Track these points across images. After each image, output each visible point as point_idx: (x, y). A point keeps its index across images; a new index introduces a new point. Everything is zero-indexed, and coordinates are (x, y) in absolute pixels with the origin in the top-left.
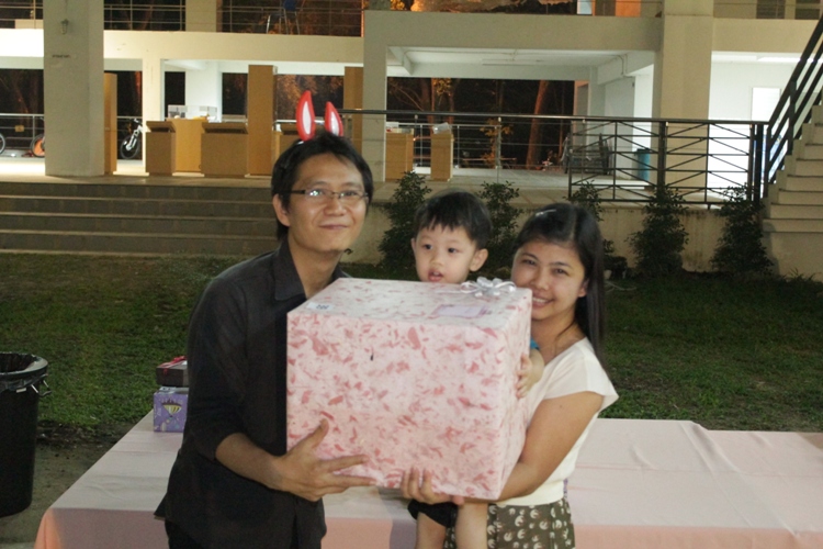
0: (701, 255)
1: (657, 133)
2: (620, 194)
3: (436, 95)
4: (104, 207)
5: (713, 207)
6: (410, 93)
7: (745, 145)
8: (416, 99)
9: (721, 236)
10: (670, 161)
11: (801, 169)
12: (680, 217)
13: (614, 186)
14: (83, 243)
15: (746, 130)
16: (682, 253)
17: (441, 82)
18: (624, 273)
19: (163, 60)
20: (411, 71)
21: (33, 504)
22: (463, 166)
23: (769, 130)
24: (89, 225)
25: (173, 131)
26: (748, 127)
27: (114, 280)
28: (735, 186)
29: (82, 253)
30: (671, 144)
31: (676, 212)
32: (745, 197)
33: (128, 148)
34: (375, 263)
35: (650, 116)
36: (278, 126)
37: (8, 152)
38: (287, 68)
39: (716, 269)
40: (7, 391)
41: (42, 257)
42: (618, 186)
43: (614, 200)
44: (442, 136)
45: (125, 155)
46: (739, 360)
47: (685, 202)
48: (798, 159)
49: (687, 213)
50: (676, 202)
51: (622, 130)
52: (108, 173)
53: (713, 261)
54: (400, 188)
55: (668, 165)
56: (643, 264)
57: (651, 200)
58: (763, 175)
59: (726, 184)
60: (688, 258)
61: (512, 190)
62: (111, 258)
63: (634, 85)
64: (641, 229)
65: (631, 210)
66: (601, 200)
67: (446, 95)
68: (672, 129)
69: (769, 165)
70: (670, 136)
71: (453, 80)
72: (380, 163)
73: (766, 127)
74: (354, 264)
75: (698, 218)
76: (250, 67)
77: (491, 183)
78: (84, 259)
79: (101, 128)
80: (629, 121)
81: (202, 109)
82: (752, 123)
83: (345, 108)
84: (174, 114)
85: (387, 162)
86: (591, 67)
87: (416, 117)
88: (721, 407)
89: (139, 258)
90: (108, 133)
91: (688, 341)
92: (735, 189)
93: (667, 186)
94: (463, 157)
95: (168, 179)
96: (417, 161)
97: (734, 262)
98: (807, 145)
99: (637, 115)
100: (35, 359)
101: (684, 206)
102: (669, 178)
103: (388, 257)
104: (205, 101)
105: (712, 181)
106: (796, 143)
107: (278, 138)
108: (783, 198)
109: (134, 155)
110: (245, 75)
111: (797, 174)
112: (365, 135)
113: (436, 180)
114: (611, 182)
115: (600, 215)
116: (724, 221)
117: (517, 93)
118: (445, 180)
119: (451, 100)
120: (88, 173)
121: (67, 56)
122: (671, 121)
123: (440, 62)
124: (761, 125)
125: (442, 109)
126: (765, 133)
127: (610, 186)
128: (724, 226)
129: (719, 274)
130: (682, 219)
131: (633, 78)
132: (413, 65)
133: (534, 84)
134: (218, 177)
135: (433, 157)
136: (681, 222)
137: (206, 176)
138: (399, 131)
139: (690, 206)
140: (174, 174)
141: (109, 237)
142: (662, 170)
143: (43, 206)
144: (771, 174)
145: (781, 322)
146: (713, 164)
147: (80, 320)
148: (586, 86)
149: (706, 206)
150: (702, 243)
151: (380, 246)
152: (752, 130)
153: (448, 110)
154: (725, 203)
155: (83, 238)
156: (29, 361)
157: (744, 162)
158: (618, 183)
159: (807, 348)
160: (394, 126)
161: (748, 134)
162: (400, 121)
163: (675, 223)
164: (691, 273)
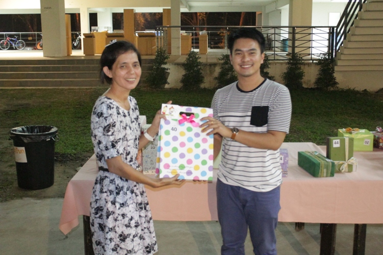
0: (310, 81)
1: (292, 32)
2: (277, 57)
3: (199, 19)
4: (68, 69)
5: (314, 61)
6: (188, 19)
7: (327, 36)
8: (191, 21)
9: (318, 73)
10: (297, 43)
11: (350, 45)
12: (302, 66)
13: (274, 54)
14: (61, 83)
15: (327, 30)
16: (302, 80)
17: (201, 14)
19: (88, 8)
20: (190, 10)
21: (54, 184)
22: (211, 48)
23: (337, 30)
24: (62, 76)
25: (94, 37)
26: (328, 29)
27: (75, 98)
28: (323, 53)
29: (60, 88)
30: (297, 36)
31: (300, 64)
32: (327, 57)
33: (75, 45)
34: (179, 88)
35: (288, 25)
36: (137, 34)
37: (26, 48)
38: (139, 10)
39: (316, 86)
40: (43, 140)
41: (45, 89)
43: (274, 60)
44: (203, 36)
45: (75, 48)
46: (326, 122)
47: (303, 60)
48: (349, 41)
49: (304, 64)
50: (300, 60)
51: (277, 31)
52: (69, 55)
53: (315, 83)
54: (188, 57)
55: (296, 45)
57: (290, 59)
58: (334, 48)
59: (319, 52)
60: (305, 83)
62: (72, 89)
63: (281, 13)
64: (286, 71)
65: (282, 63)
66: (269, 60)
67: (203, 19)
68: (297, 30)
69: (337, 44)
70: (297, 33)
71: (206, 13)
72: (179, 48)
73: (335, 28)
74: (170, 88)
75: (309, 66)
76: (124, 10)
77: (225, 54)
78: (62, 90)
79: (65, 37)
80: (279, 27)
81: (105, 28)
82: (330, 27)
83: (164, 25)
84: (94, 30)
85: (181, 47)
86: (263, 6)
87: (194, 28)
88: (320, 140)
89: (83, 89)
90: (68, 39)
91: (307, 115)
92: (323, 54)
93: (296, 54)
94: (211, 44)
95: (93, 57)
96: (192, 47)
97: (323, 83)
98: (352, 35)
99: (282, 25)
100: (52, 128)
101: (303, 61)
102: (297, 50)
103: (184, 85)
104: (105, 25)
105: (314, 51)
106: (347, 35)
107: (137, 39)
108: (343, 57)
109: (78, 47)
110: (122, 14)
111: (349, 47)
112: (172, 36)
113: (201, 54)
114: (273, 53)
115: (269, 66)
116: (319, 67)
117: (232, 17)
118: (205, 54)
119: (205, 21)
120: (61, 55)
121: (50, 8)
122: (297, 27)
124: (333, 28)
125: (202, 25)
126: (335, 31)
128: (319, 69)
129: (317, 88)
130: (302, 67)
131: (280, 10)
133: (239, 14)
135: (200, 45)
136: (302, 68)
138: (185, 34)
139: (306, 62)
140: (95, 55)
141: (71, 81)
142: (293, 47)
143: (44, 69)
144: (338, 48)
145: (342, 106)
146: (314, 44)
147: (63, 114)
148: (261, 14)
149: (311, 61)
150: (310, 76)
151: (181, 81)
152: (330, 30)
153: (204, 25)
154: (319, 60)
155: (61, 81)
156: (50, 128)
157: (326, 43)
158: (276, 53)
159: (353, 116)
160: (183, 33)
161: (328, 31)
162: (186, 30)
163: (300, 68)
164: (306, 88)
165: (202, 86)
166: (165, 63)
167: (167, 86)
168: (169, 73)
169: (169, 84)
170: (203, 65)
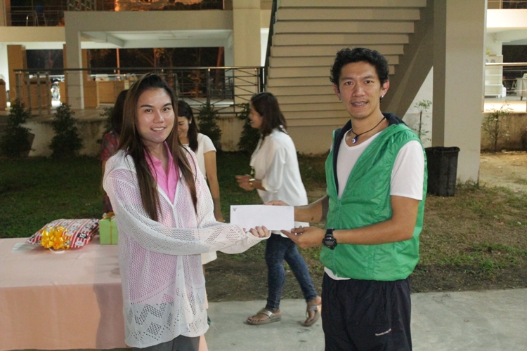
0: (232, 142)
3: (156, 58)
5: (238, 115)
7: (255, 80)
9: (243, 130)
12: (218, 121)
15: (254, 72)
16: (221, 142)
26: (254, 70)
31: (218, 118)
34: (48, 156)
38: (30, 46)
39: (240, 149)
47: (219, 113)
49: (223, 119)
50: (215, 114)
53: (239, 145)
60: (225, 144)
72: (79, 98)
74: (36, 157)
75: (229, 121)
76: (9, 46)
82: (258, 68)
85: (85, 98)
103: (54, 152)
116: (243, 122)
123: (136, 39)
124: (261, 68)
128: (243, 125)
130: (219, 123)
132: (123, 41)
139: (221, 115)
149: (235, 115)
150: (232, 135)
151: (51, 146)
152: (258, 72)
154: (242, 112)
157: (254, 89)
161: (256, 74)
163: (214, 125)
164: (226, 153)
165: (82, 152)
166: (24, 122)
167: (31, 154)
168: (34, 135)
169: (34, 150)
170: (81, 123)
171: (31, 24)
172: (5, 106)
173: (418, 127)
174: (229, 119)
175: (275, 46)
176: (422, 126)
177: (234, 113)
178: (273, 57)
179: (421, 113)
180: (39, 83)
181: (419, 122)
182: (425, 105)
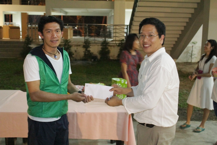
0: (114, 56)
9: (119, 51)
16: (110, 55)
18: (96, 60)
19: (3, 12)
31: (109, 46)
38: (30, 13)
39: (117, 59)
42: (96, 40)
43: (95, 43)
47: (110, 44)
49: (111, 46)
50: (108, 44)
53: (117, 57)
56: (101, 58)
60: (112, 56)
61: (70, 41)
64: (100, 49)
66: (91, 43)
76: (22, 13)
115: (91, 47)
116: (119, 48)
124: (127, 26)
125: (80, 23)
126: (128, 28)
127: (94, 40)
130: (109, 48)
134: (13, 39)
137: (11, 39)
140: (3, 38)
149: (116, 44)
150: (114, 53)
154: (119, 43)
157: (124, 35)
158: (96, 39)
163: (107, 48)
164: (112, 60)
166: (30, 44)
171: (30, 4)
172: (20, 37)
173: (191, 52)
174: (114, 46)
175: (136, 17)
176: (193, 52)
177: (116, 43)
178: (135, 21)
179: (193, 46)
180: (35, 28)
181: (191, 50)
182: (194, 43)
